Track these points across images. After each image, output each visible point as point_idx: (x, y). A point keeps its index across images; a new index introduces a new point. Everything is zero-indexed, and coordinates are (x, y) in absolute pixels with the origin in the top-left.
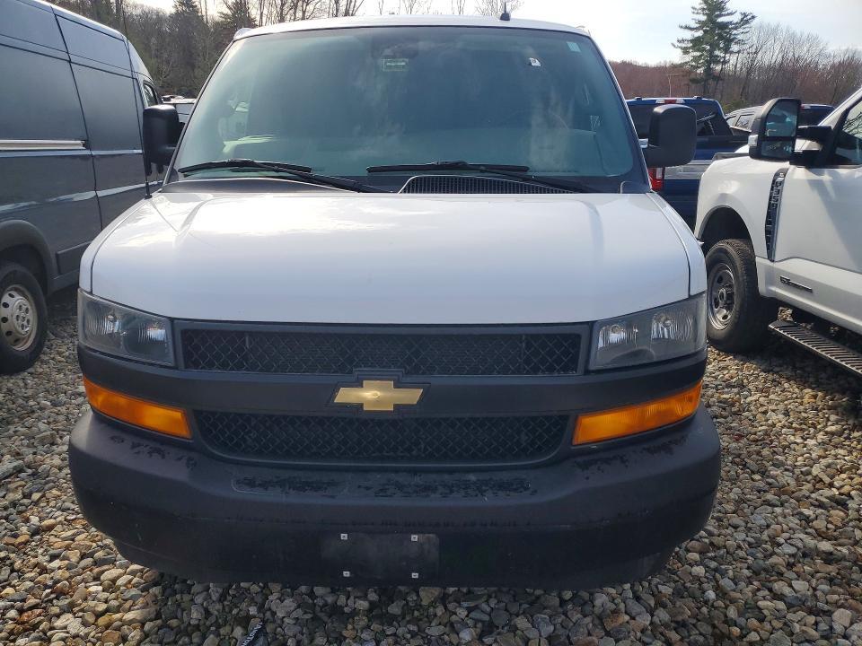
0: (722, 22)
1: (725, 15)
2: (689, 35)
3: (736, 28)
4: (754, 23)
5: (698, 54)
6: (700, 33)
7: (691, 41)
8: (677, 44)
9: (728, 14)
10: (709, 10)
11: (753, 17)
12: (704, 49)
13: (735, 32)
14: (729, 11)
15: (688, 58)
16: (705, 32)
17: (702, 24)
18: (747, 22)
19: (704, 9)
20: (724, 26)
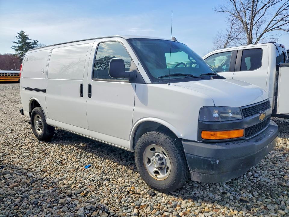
0: (28, 42)
1: (28, 40)
2: (17, 45)
3: (33, 44)
4: (38, 43)
5: (21, 51)
6: (20, 45)
7: (18, 47)
8: (13, 48)
9: (29, 40)
10: (22, 38)
11: (38, 42)
12: (23, 50)
13: (33, 46)
14: (29, 39)
15: (18, 53)
16: (22, 44)
17: (20, 42)
18: (36, 43)
19: (20, 37)
20: (28, 43)
